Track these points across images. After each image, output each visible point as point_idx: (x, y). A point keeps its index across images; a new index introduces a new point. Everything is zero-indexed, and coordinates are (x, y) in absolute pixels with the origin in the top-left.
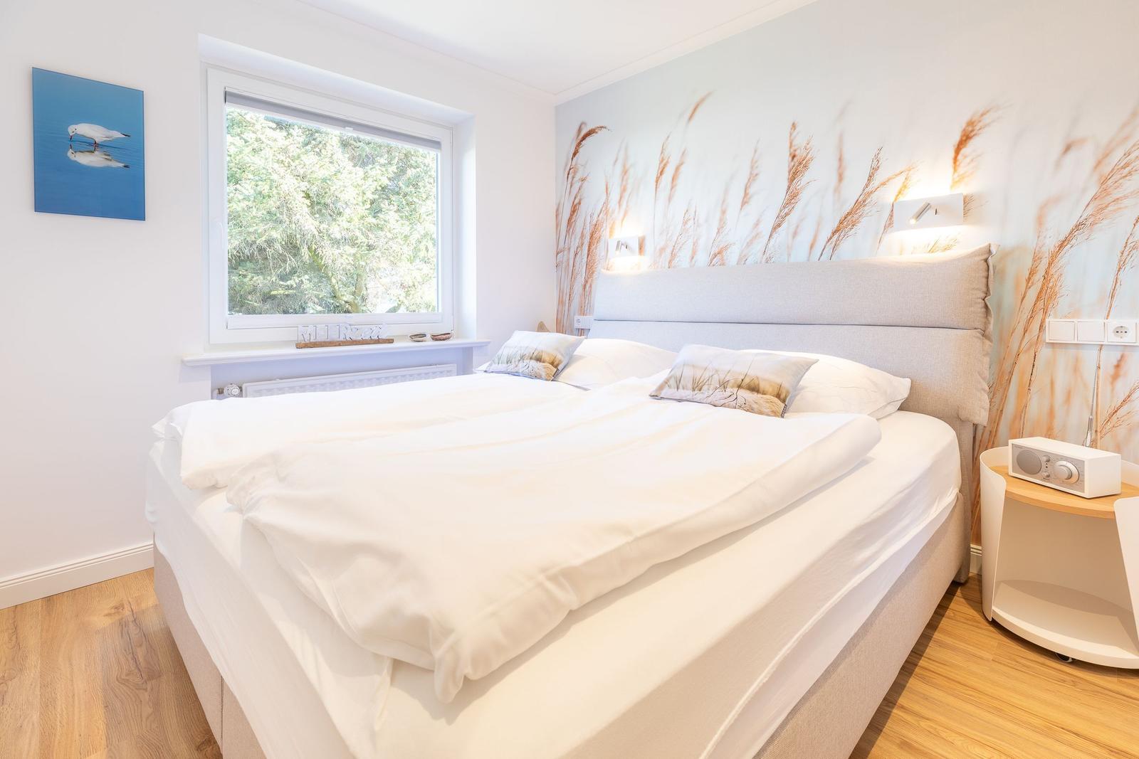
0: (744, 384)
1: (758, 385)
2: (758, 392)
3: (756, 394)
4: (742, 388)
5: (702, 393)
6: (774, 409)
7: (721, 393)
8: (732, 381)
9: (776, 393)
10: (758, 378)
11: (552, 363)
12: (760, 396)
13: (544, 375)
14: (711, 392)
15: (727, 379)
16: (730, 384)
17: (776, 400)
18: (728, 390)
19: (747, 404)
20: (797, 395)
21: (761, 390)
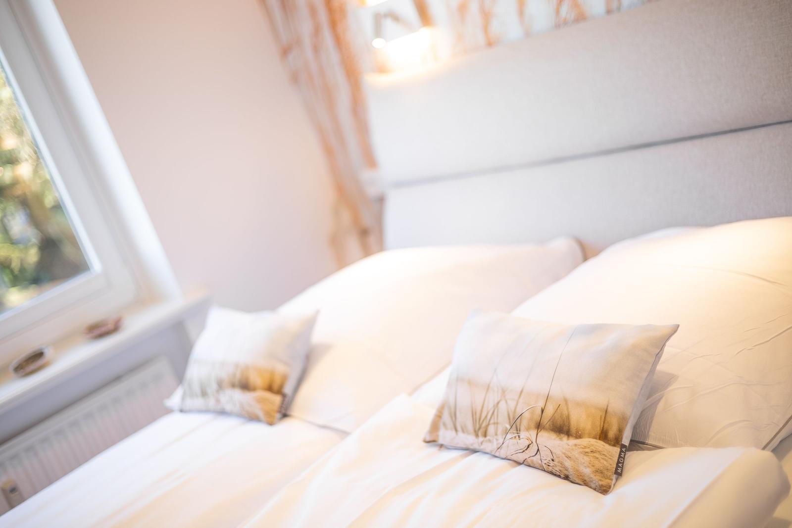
0: (545, 420)
1: (568, 417)
2: (568, 434)
3: (565, 438)
4: (544, 428)
5: (490, 441)
6: (598, 465)
7: (514, 441)
8: (527, 415)
9: (598, 430)
10: (566, 401)
11: (270, 388)
12: (572, 441)
13: (261, 414)
14: (501, 441)
15: (519, 412)
16: (524, 423)
17: (600, 445)
18: (523, 434)
19: (556, 460)
20: (659, 400)
21: (573, 430)
